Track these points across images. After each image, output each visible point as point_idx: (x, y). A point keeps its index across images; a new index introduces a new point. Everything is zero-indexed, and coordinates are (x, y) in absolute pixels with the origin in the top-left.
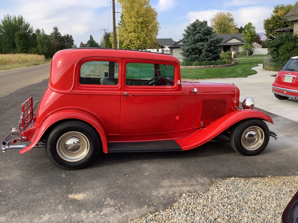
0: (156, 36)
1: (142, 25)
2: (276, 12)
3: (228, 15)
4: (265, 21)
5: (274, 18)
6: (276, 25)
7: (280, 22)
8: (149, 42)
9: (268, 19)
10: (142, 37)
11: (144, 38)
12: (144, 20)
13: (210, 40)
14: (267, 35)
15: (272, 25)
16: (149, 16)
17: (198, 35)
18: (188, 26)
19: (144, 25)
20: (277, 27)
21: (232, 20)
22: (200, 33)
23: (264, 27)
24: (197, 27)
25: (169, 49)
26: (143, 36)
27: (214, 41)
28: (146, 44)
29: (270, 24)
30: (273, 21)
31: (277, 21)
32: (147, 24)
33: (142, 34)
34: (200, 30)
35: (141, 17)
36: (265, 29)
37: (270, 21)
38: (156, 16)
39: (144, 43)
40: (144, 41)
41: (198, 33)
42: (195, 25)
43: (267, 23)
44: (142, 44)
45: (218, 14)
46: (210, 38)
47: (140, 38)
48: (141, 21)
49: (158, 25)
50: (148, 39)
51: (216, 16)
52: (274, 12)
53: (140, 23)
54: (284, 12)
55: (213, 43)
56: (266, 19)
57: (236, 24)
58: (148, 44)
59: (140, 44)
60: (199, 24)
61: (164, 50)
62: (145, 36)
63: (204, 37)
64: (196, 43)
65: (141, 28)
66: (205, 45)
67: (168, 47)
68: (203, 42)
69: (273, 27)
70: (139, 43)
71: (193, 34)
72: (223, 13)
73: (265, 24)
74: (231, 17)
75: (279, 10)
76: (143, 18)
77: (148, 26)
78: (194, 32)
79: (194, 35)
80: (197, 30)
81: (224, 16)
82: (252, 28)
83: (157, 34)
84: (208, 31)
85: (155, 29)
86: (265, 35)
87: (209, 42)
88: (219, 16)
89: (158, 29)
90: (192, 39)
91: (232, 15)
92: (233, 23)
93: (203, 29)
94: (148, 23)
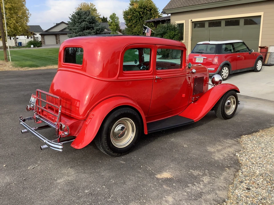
0: (27, 23)
1: (11, 11)
2: (132, 4)
3: (92, 5)
4: (124, 12)
5: (131, 10)
6: (133, 16)
7: (136, 14)
8: (21, 29)
9: (126, 11)
10: (11, 23)
11: (14, 24)
12: (12, 6)
13: (96, 28)
14: (127, 25)
15: (130, 16)
16: (17, 3)
17: (85, 23)
18: (73, 15)
19: (12, 12)
20: (134, 18)
21: (95, 10)
22: (85, 21)
23: (124, 17)
24: (82, 16)
25: (40, 36)
26: (13, 22)
27: (99, 29)
28: (17, 31)
29: (128, 15)
30: (131, 12)
31: (133, 13)
32: (16, 11)
33: (11, 20)
34: (85, 18)
35: (8, 3)
36: (125, 20)
37: (128, 13)
38: (24, 2)
39: (15, 30)
40: (14, 27)
41: (83, 21)
42: (80, 14)
43: (126, 14)
44: (13, 31)
45: (82, 4)
46: (95, 26)
47: (10, 24)
48: (9, 7)
49: (27, 12)
50: (18, 26)
51: (81, 5)
52: (130, 5)
53: (8, 9)
54: (138, 5)
55: (98, 31)
56: (125, 10)
57: (99, 14)
58: (20, 31)
59: (11, 30)
60: (83, 13)
61: (35, 37)
62: (15, 23)
63: (90, 25)
64: (83, 31)
65: (9, 14)
66: (92, 33)
67: (39, 34)
68: (90, 30)
69: (131, 18)
70: (9, 29)
71: (78, 22)
72: (87, 4)
73: (124, 15)
74: (94, 7)
75: (134, 4)
76: (11, 4)
77: (17, 12)
78: (80, 20)
79: (80, 23)
80: (82, 18)
81: (88, 6)
82: (116, 18)
83: (27, 21)
84: (93, 20)
85: (25, 16)
86: (125, 24)
87: (95, 30)
88: (84, 5)
89: (29, 16)
90: (79, 27)
91: (95, 6)
92: (97, 13)
93: (88, 18)
94: (17, 9)
